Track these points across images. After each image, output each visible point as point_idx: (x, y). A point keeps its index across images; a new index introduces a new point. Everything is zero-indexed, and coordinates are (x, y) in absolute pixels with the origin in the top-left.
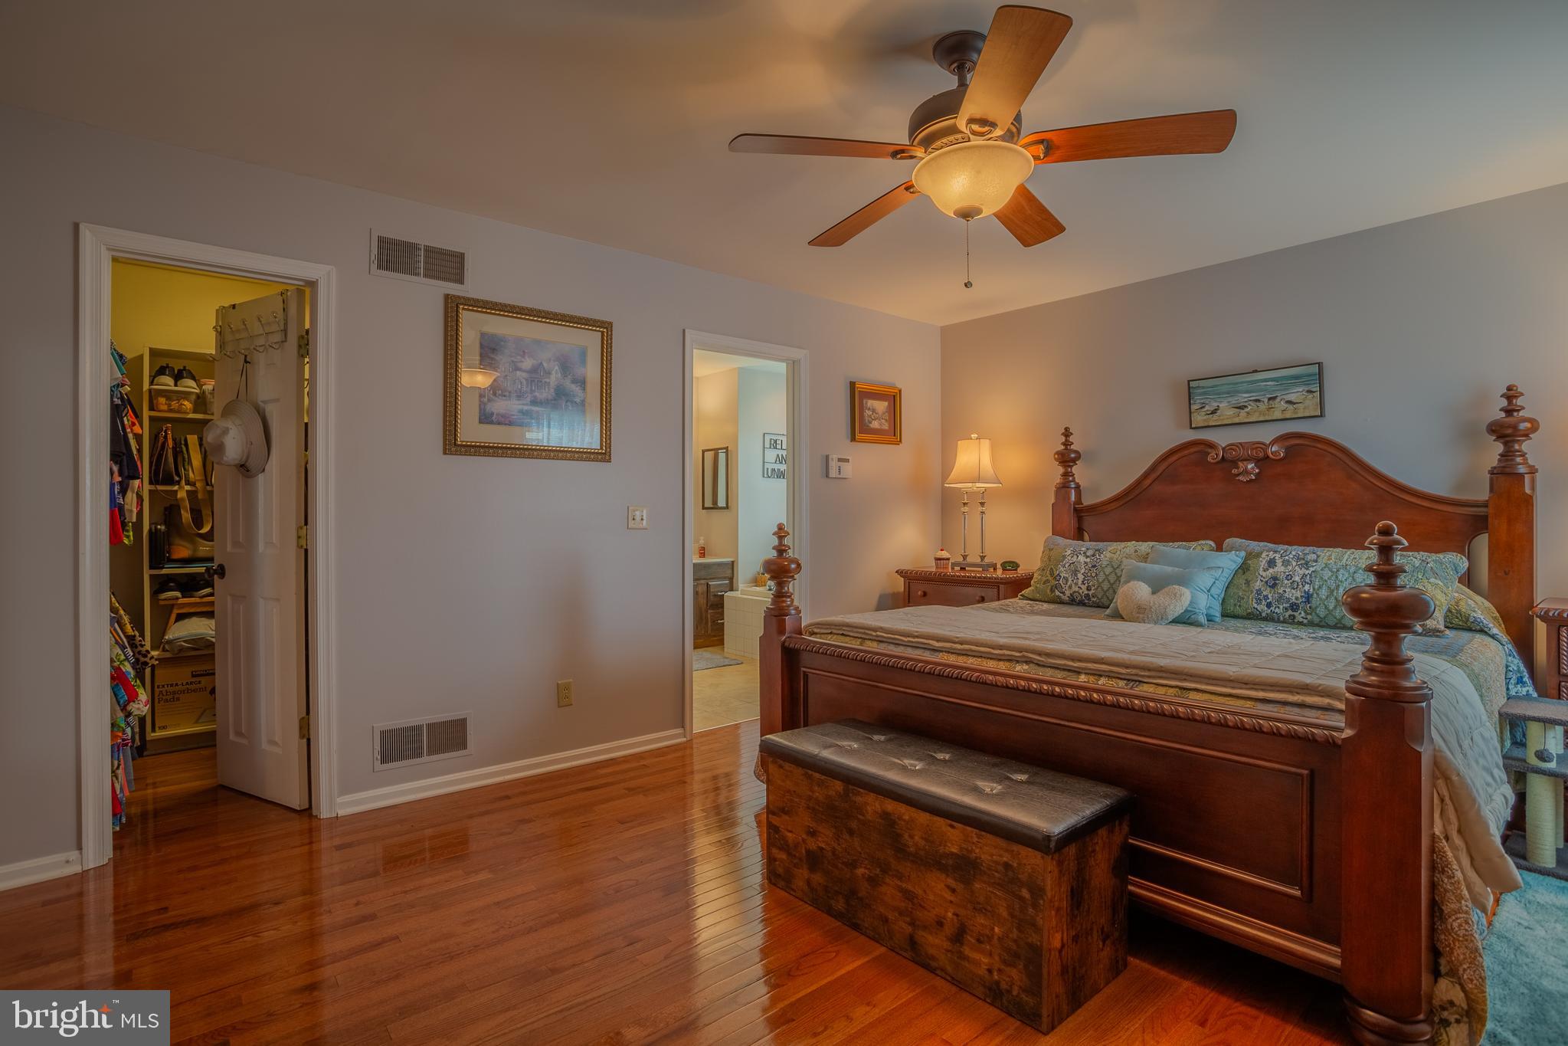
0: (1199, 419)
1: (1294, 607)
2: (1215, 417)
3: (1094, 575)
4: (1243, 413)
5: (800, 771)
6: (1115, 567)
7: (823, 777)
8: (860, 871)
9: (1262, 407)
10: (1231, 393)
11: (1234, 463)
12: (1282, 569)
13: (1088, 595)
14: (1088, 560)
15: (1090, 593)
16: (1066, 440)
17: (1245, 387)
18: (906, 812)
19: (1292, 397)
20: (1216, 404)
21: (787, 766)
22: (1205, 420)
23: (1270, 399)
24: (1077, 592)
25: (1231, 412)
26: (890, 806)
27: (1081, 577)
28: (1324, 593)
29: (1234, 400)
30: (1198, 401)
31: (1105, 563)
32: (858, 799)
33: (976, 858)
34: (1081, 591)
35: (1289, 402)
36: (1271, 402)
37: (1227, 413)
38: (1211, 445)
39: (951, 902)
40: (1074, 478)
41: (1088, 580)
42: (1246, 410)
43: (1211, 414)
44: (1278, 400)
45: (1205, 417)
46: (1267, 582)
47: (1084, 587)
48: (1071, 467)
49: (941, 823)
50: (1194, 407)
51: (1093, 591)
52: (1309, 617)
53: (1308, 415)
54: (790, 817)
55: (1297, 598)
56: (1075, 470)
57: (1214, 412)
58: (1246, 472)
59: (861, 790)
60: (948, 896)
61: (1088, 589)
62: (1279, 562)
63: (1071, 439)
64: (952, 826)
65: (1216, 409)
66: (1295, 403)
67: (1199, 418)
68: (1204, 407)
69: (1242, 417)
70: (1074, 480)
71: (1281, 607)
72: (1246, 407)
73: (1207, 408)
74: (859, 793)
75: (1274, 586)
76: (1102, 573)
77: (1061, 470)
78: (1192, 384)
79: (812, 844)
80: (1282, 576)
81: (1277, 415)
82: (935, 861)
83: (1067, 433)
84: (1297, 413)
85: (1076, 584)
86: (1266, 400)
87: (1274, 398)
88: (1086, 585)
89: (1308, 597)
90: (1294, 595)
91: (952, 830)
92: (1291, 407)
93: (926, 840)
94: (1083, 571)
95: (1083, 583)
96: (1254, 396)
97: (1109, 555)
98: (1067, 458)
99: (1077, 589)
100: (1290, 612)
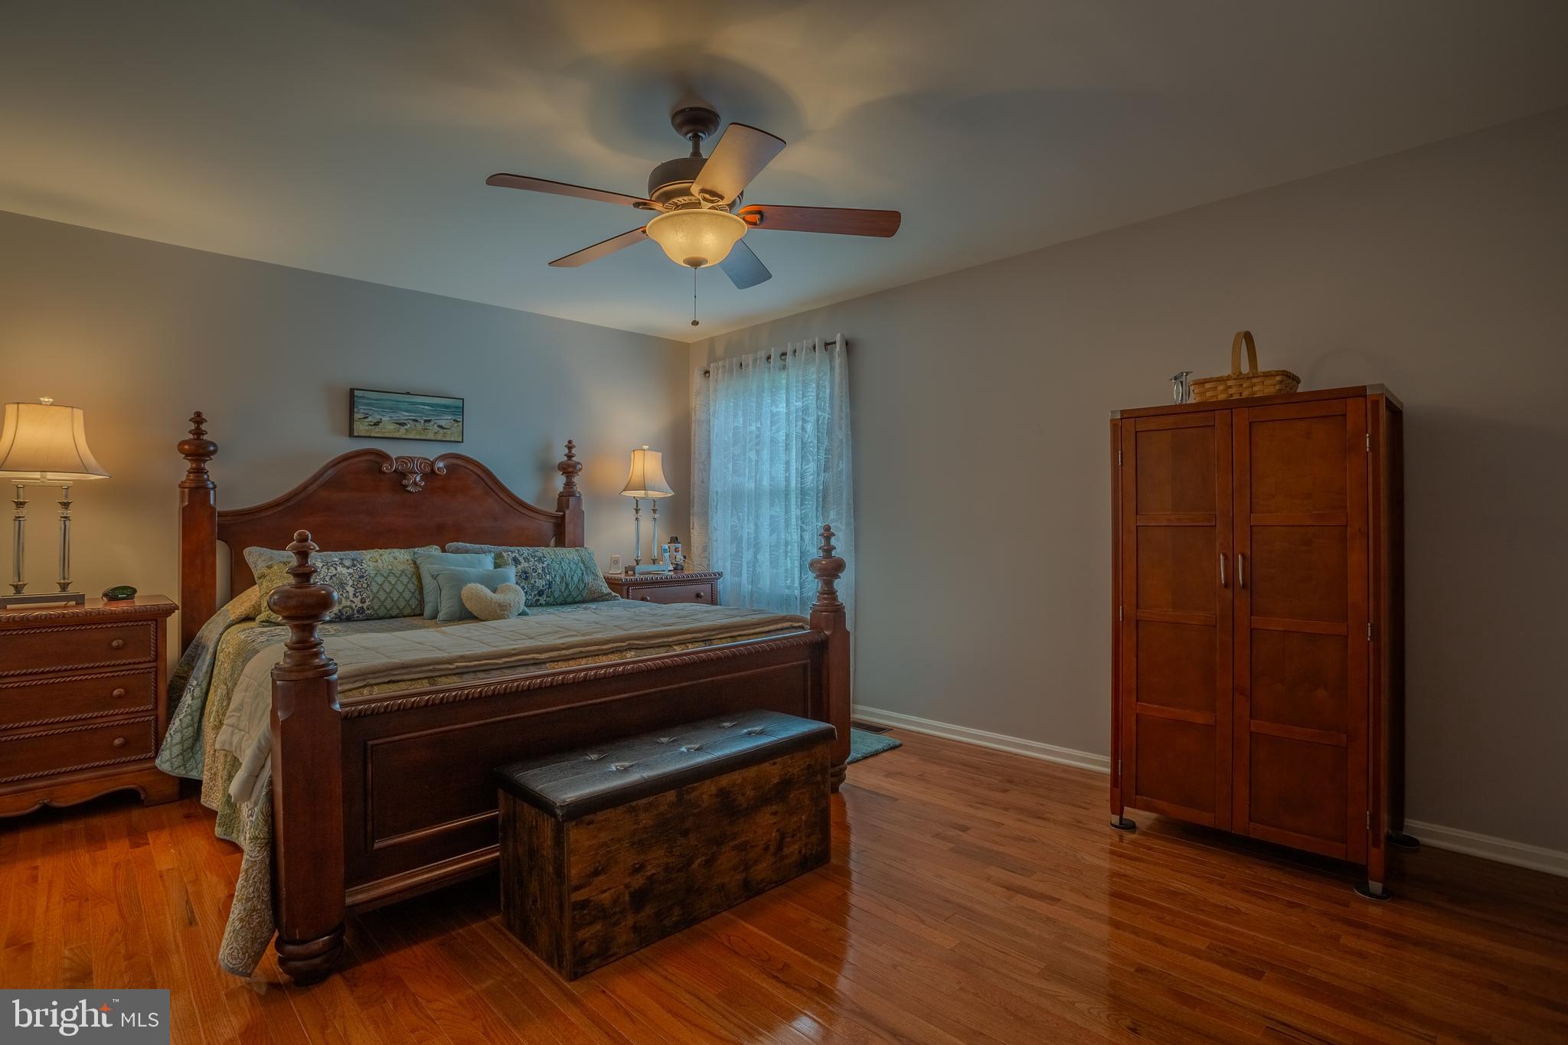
0: (360, 428)
1: (541, 593)
2: (377, 429)
3: (365, 586)
4: (403, 430)
5: (621, 809)
6: (385, 575)
7: (652, 798)
8: (695, 866)
9: (419, 426)
10: (394, 409)
11: (403, 475)
12: (526, 565)
13: (362, 608)
14: (351, 571)
15: (365, 606)
16: (198, 428)
17: (405, 406)
18: (736, 776)
19: (443, 423)
20: (379, 417)
21: (600, 816)
22: (367, 431)
23: (426, 421)
24: (350, 607)
25: (392, 427)
26: (724, 781)
27: (351, 590)
28: (558, 579)
29: (395, 416)
30: (362, 411)
31: (373, 573)
32: (694, 795)
33: (790, 776)
34: (354, 605)
35: (440, 427)
36: (426, 424)
37: (388, 427)
38: (384, 457)
39: (775, 823)
40: (208, 477)
41: (360, 592)
42: (406, 427)
43: (374, 425)
44: (432, 423)
45: (367, 428)
46: (520, 576)
47: (357, 601)
48: (205, 461)
49: (766, 766)
50: (357, 416)
51: (367, 603)
52: (548, 599)
53: (452, 439)
54: (605, 874)
55: (543, 586)
56: (207, 466)
57: (376, 424)
58: (415, 483)
59: (695, 785)
60: (774, 820)
61: (363, 601)
62: (521, 559)
63: (203, 427)
64: (774, 764)
65: (378, 422)
66: (445, 429)
67: (362, 427)
68: (367, 417)
69: (402, 432)
70: (208, 480)
71: (533, 594)
72: (406, 424)
73: (370, 419)
74: (694, 789)
75: (526, 578)
76: (373, 583)
77: (188, 465)
78: (356, 393)
79: (638, 881)
80: (530, 571)
81: (431, 436)
82: (764, 800)
83: (198, 419)
84: (445, 437)
85: (347, 598)
86: (423, 422)
87: (429, 421)
88: (360, 597)
89: (550, 584)
90: (540, 583)
91: (774, 767)
92: (441, 431)
93: (755, 789)
94: (351, 583)
95: (355, 595)
96: (413, 416)
97: (370, 564)
98: (199, 450)
99: (349, 603)
100: (537, 597)
